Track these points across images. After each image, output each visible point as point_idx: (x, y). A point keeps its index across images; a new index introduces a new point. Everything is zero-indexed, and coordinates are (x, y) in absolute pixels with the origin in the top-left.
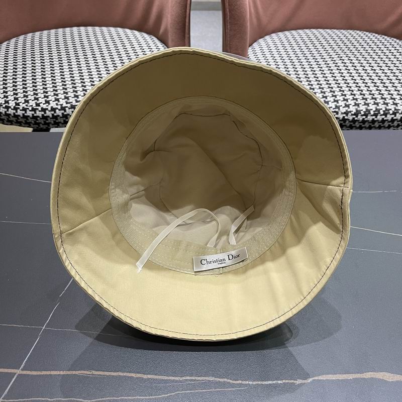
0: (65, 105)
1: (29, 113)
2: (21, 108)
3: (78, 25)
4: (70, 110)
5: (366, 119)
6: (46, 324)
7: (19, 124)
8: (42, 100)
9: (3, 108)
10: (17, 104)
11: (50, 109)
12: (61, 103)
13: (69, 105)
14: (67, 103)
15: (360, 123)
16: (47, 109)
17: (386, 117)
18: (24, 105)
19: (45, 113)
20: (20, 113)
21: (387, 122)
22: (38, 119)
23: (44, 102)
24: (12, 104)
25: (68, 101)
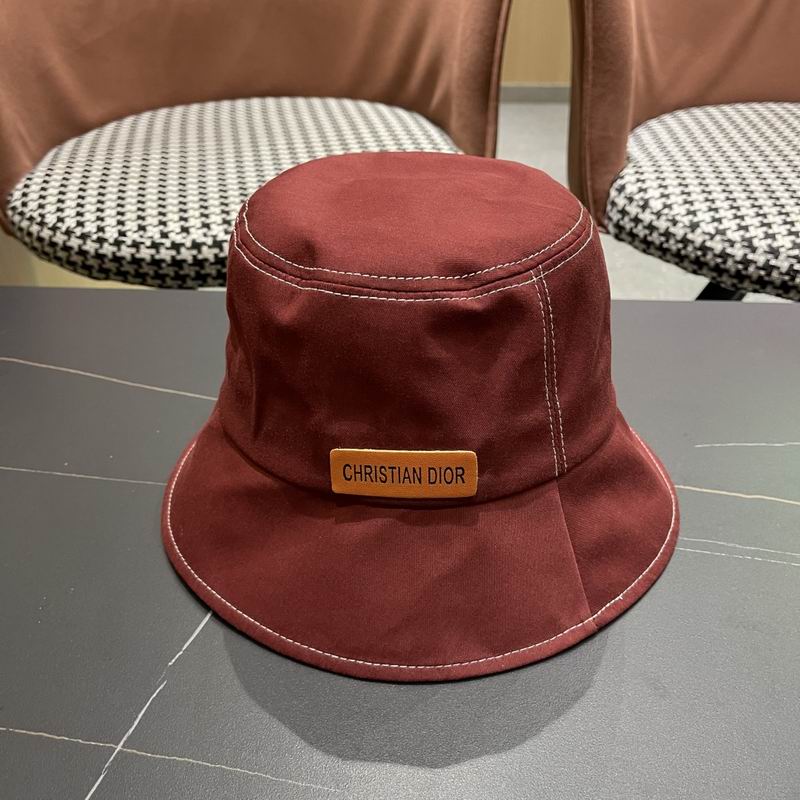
1: (145, 253)
2: (129, 242)
3: (263, 94)
6: (125, 739)
7: (123, 276)
8: (174, 227)
9: (93, 241)
10: (122, 234)
11: (189, 244)
12: (214, 233)
16: (183, 245)
18: (136, 237)
19: (179, 252)
20: (126, 252)
22: (164, 265)
23: (179, 230)
24: (111, 234)
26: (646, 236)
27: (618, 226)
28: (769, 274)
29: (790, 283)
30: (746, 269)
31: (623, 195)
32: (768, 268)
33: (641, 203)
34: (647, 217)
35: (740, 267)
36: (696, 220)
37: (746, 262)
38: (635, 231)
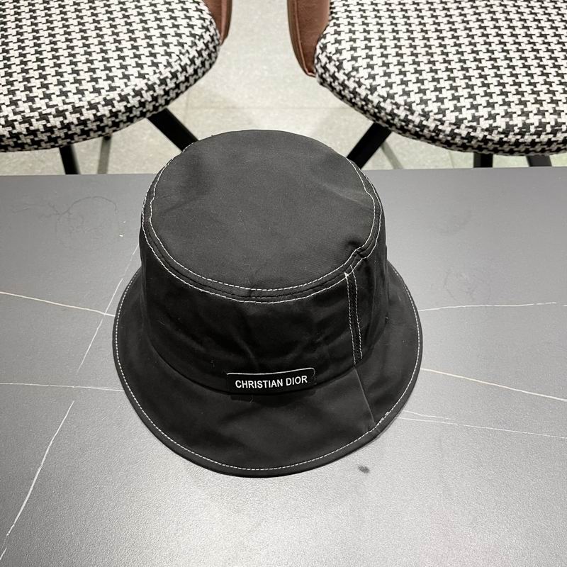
0: (11, 117)
4: (23, 125)
5: (521, 140)
13: (19, 117)
14: (15, 113)
15: (512, 145)
17: (555, 136)
21: (555, 144)
25: (18, 110)
26: (340, 91)
27: (321, 76)
28: (422, 131)
29: (436, 138)
30: (407, 125)
31: (325, 54)
32: (421, 126)
33: (337, 63)
34: (341, 76)
35: (403, 124)
36: (374, 83)
37: (407, 121)
38: (333, 84)
